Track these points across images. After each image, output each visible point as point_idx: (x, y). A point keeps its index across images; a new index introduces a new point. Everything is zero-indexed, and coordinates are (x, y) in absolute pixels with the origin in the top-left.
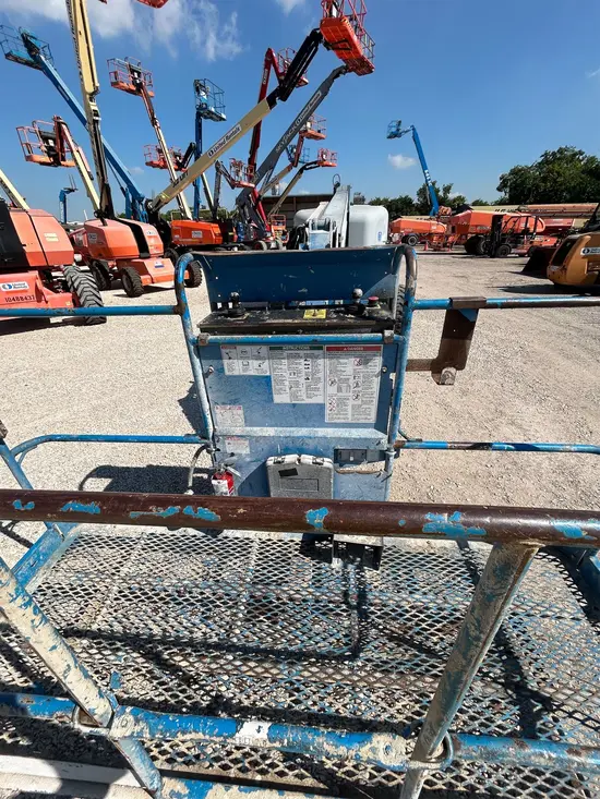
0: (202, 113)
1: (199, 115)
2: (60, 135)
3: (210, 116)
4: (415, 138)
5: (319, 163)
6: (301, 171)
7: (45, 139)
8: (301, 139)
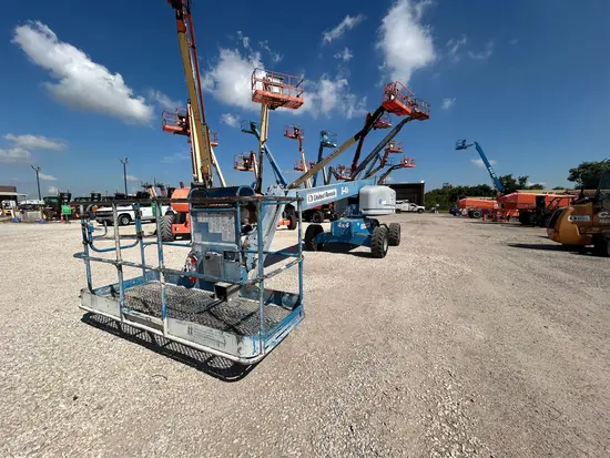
0: (324, 145)
1: (322, 146)
2: (251, 158)
3: (327, 145)
4: (478, 149)
5: (402, 166)
6: (390, 170)
7: (245, 160)
8: (386, 154)
